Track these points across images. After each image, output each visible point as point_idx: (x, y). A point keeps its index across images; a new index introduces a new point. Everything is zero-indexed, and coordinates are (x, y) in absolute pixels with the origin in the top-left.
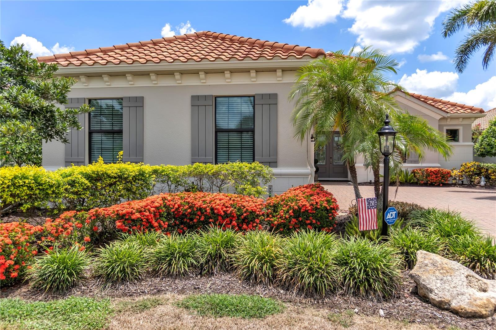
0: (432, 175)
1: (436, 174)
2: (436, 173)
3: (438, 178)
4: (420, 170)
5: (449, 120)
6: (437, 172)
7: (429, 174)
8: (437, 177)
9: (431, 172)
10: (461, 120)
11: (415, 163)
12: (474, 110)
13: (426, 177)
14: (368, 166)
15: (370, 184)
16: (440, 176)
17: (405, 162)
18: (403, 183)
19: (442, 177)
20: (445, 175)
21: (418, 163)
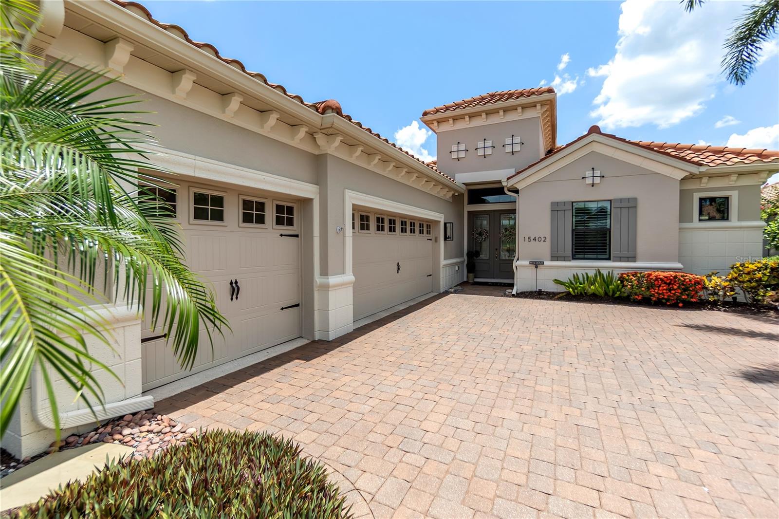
0: (660, 286)
1: (669, 284)
2: (668, 282)
3: (673, 292)
4: (635, 275)
5: (705, 180)
6: (671, 280)
7: (653, 283)
8: (670, 290)
9: (657, 279)
10: (734, 177)
11: (628, 261)
12: (767, 156)
13: (648, 288)
14: (536, 264)
15: (538, 294)
16: (679, 288)
17: (609, 259)
18: (601, 296)
19: (683, 289)
20: (691, 287)
21: (635, 261)
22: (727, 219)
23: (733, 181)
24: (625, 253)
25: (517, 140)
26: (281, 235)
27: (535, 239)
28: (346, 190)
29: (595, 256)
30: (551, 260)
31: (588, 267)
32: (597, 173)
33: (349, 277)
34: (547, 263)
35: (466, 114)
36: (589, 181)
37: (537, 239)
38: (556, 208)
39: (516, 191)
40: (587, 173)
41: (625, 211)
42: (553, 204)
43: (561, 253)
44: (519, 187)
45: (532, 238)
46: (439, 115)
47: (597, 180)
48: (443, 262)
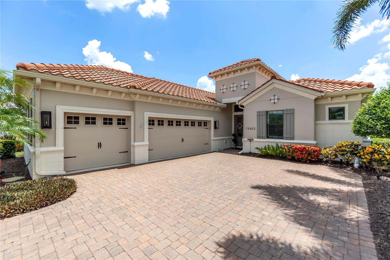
0: (297, 152)
1: (302, 151)
2: (301, 150)
3: (303, 155)
4: (287, 146)
5: (329, 99)
6: (302, 149)
7: (295, 150)
8: (302, 154)
9: (296, 148)
10: (344, 97)
13: (292, 153)
14: (251, 140)
15: (250, 154)
16: (306, 153)
17: (283, 138)
18: (275, 156)
19: (308, 154)
20: (312, 153)
21: (294, 140)
22: (344, 119)
23: (343, 99)
24: (288, 136)
25: (246, 83)
26: (120, 128)
27: (250, 129)
28: (145, 112)
29: (277, 137)
30: (257, 139)
31: (273, 142)
32: (276, 97)
33: (146, 142)
34: (255, 140)
35: (225, 73)
36: (272, 101)
37: (251, 128)
38: (259, 114)
39: (243, 107)
40: (272, 97)
41: (288, 115)
42: (258, 112)
43: (261, 135)
44: (244, 104)
45: (250, 128)
46: (215, 74)
47: (276, 101)
48: (213, 138)
